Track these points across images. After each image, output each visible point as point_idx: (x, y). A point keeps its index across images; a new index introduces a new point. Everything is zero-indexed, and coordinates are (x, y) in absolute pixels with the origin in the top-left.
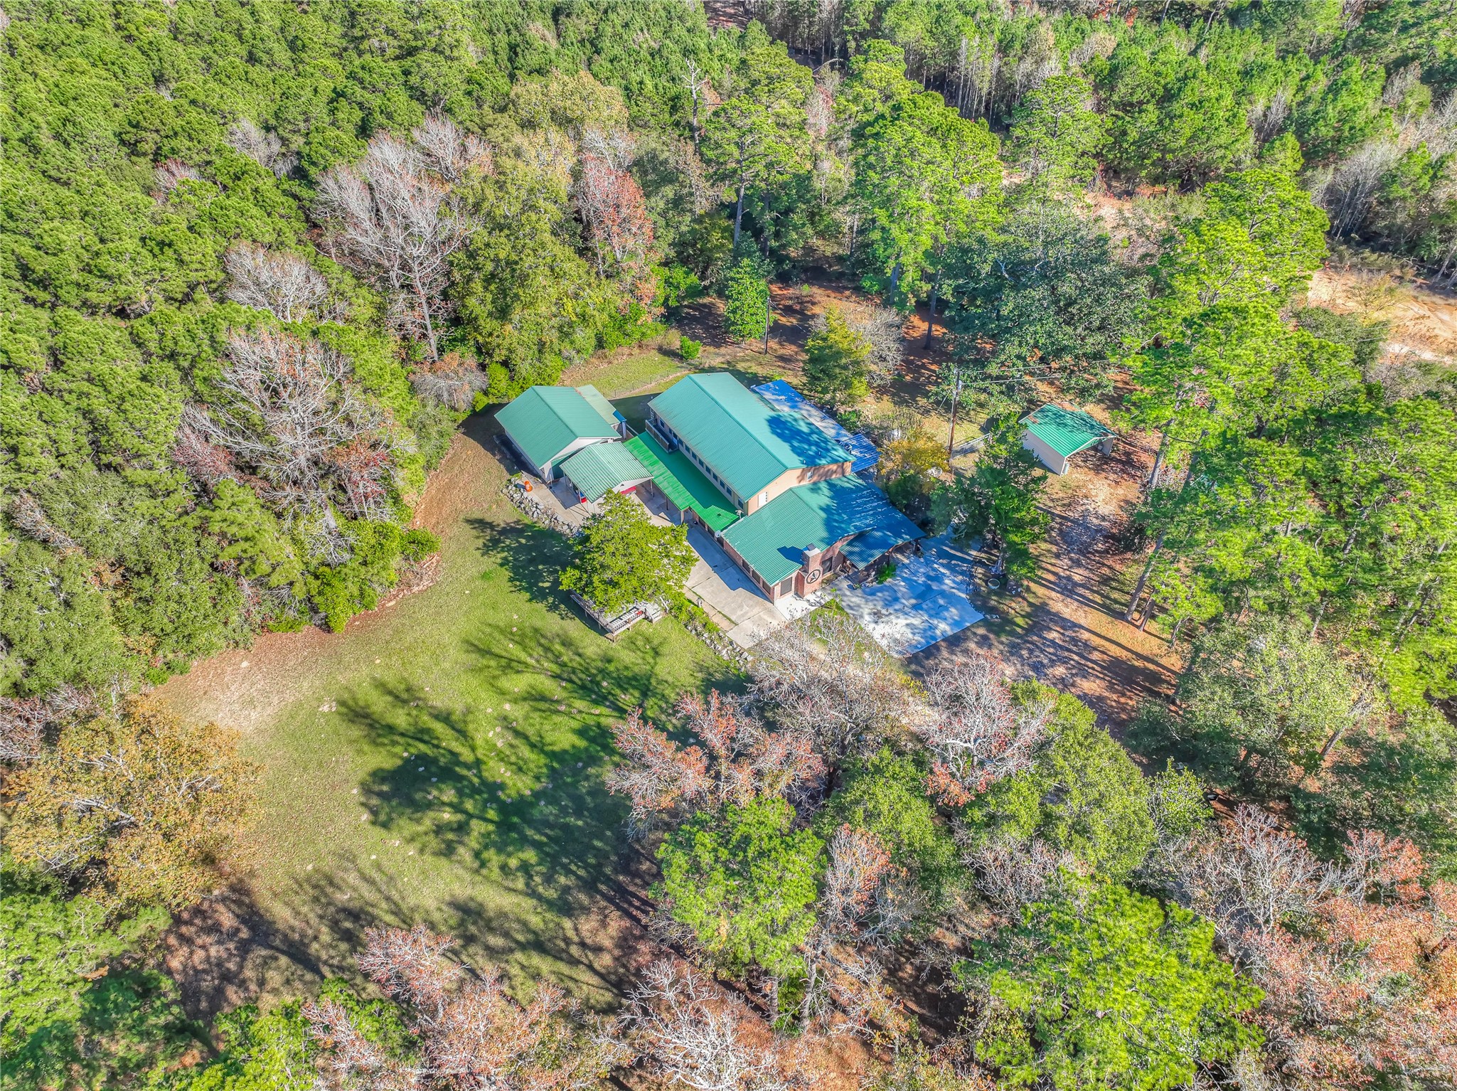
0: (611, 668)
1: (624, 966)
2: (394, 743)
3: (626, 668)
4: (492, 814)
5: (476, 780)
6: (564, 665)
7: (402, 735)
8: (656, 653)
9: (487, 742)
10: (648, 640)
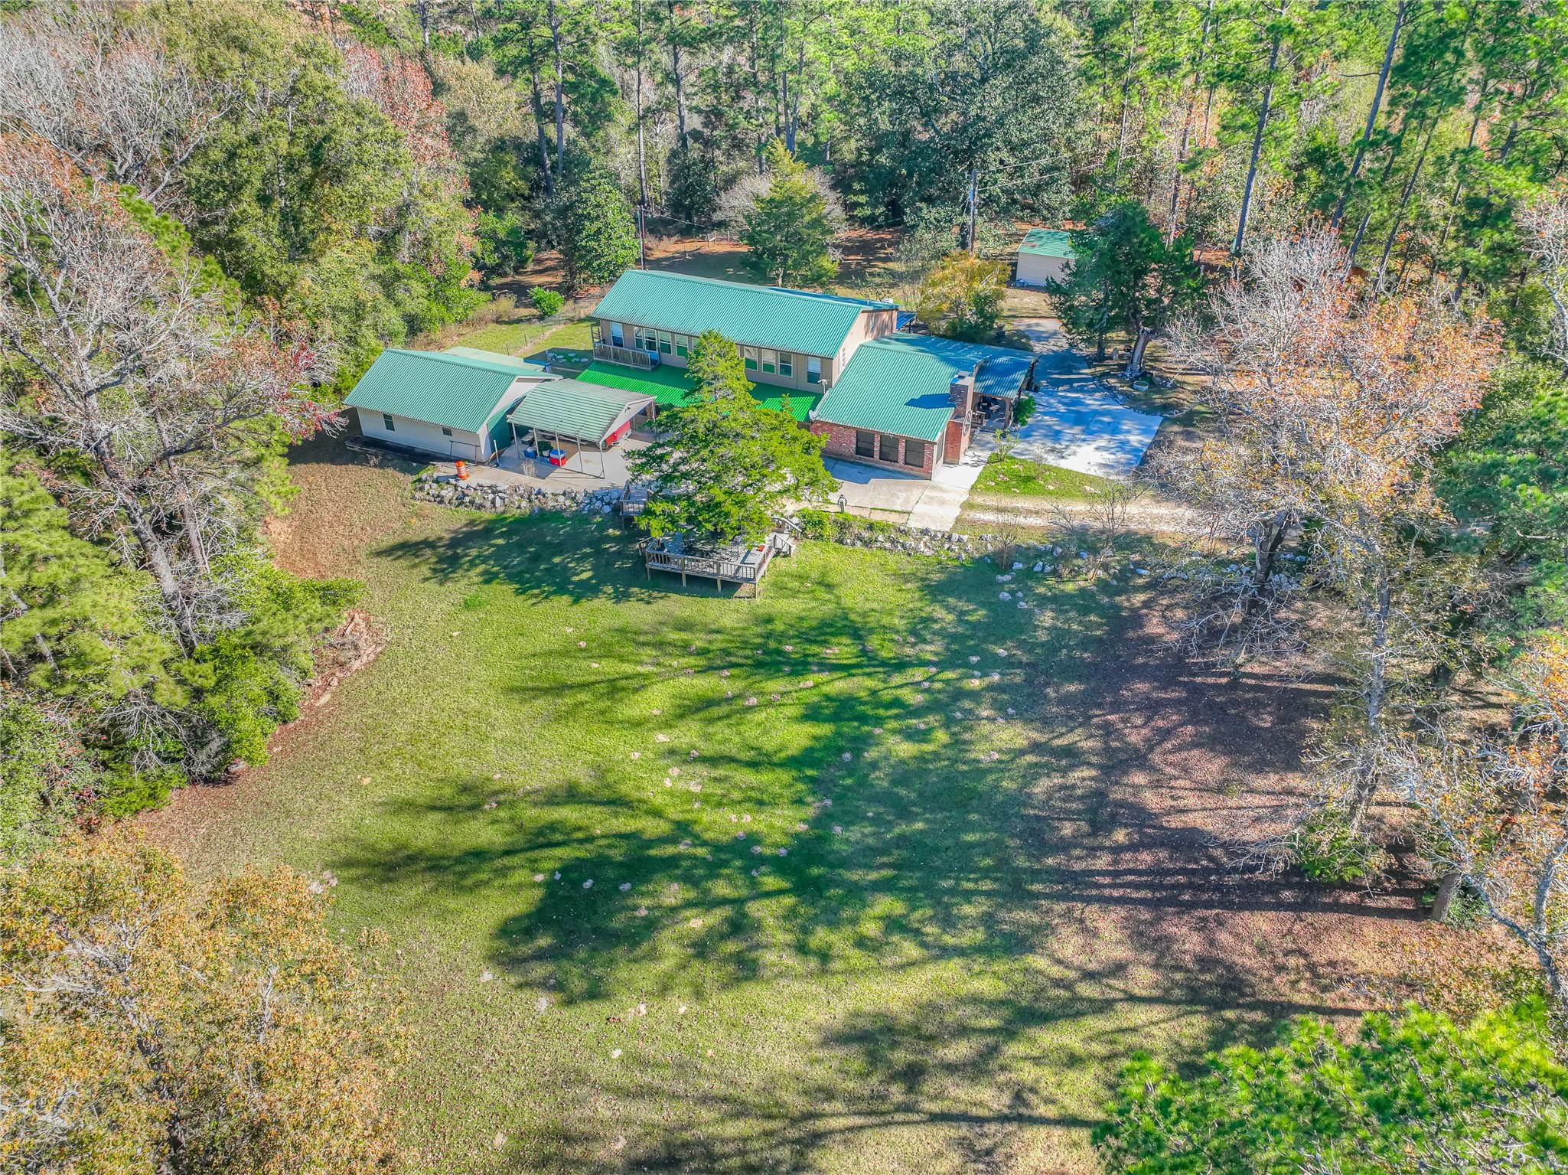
0: (779, 626)
1: (1178, 968)
2: (504, 872)
3: (801, 619)
4: (771, 882)
5: (701, 851)
6: (703, 652)
7: (508, 853)
8: (829, 587)
9: (671, 794)
10: (801, 577)
